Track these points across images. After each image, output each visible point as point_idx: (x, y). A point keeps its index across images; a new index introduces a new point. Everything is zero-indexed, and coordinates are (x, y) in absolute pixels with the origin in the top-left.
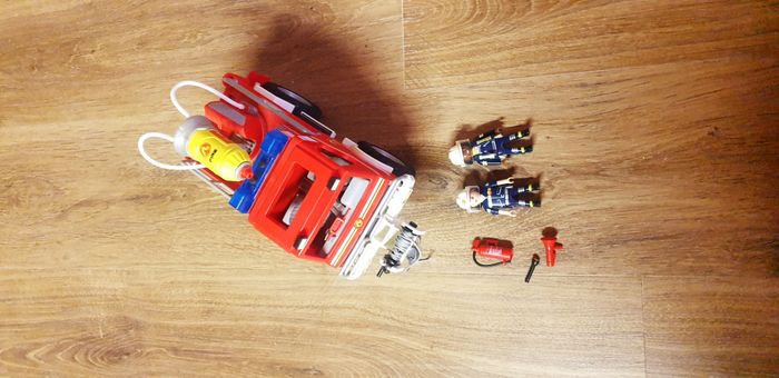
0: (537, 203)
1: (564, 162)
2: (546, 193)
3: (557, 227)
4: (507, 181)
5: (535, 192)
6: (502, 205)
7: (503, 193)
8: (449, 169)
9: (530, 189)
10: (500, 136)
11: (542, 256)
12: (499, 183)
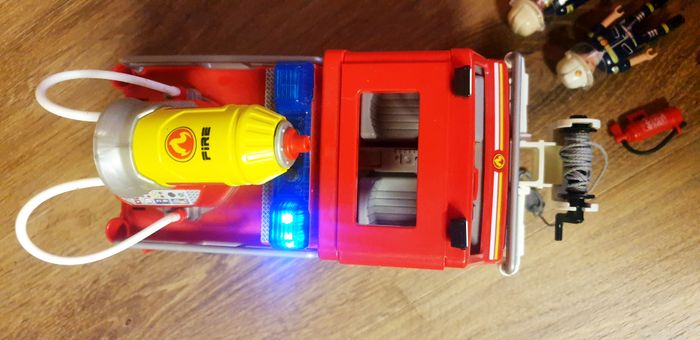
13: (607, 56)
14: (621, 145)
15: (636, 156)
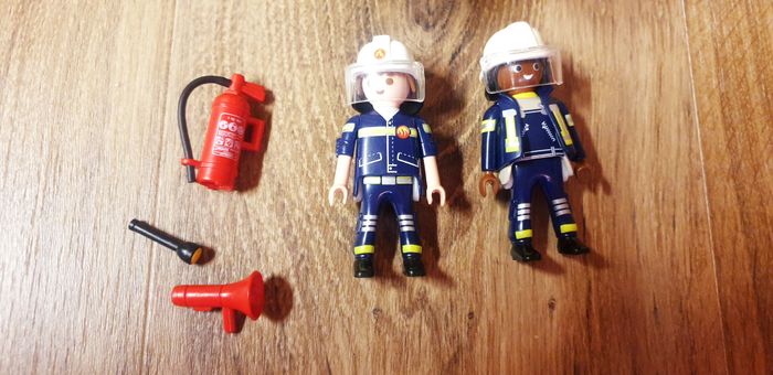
0: (369, 267)
1: (481, 348)
2: (392, 294)
3: (291, 322)
4: (433, 182)
5: (398, 264)
6: (365, 165)
7: (402, 170)
8: (468, 35)
9: (409, 248)
10: (567, 169)
11: (208, 274)
12: (430, 163)
13: (381, 121)
14: (227, 77)
15: (190, 79)
